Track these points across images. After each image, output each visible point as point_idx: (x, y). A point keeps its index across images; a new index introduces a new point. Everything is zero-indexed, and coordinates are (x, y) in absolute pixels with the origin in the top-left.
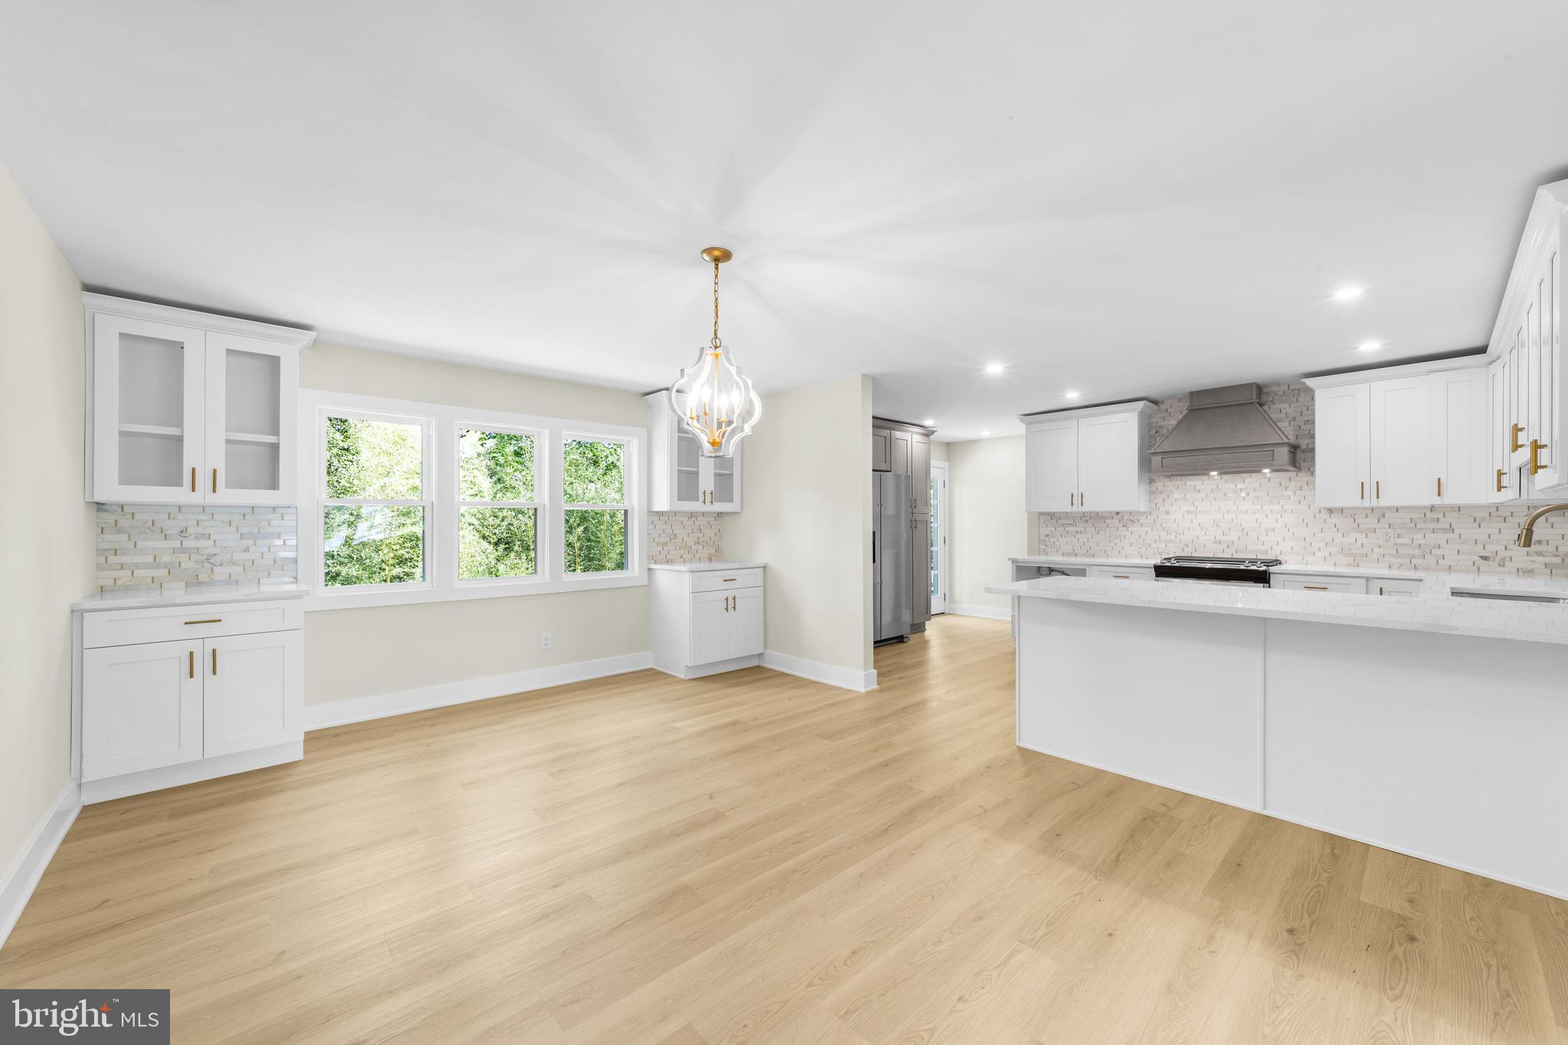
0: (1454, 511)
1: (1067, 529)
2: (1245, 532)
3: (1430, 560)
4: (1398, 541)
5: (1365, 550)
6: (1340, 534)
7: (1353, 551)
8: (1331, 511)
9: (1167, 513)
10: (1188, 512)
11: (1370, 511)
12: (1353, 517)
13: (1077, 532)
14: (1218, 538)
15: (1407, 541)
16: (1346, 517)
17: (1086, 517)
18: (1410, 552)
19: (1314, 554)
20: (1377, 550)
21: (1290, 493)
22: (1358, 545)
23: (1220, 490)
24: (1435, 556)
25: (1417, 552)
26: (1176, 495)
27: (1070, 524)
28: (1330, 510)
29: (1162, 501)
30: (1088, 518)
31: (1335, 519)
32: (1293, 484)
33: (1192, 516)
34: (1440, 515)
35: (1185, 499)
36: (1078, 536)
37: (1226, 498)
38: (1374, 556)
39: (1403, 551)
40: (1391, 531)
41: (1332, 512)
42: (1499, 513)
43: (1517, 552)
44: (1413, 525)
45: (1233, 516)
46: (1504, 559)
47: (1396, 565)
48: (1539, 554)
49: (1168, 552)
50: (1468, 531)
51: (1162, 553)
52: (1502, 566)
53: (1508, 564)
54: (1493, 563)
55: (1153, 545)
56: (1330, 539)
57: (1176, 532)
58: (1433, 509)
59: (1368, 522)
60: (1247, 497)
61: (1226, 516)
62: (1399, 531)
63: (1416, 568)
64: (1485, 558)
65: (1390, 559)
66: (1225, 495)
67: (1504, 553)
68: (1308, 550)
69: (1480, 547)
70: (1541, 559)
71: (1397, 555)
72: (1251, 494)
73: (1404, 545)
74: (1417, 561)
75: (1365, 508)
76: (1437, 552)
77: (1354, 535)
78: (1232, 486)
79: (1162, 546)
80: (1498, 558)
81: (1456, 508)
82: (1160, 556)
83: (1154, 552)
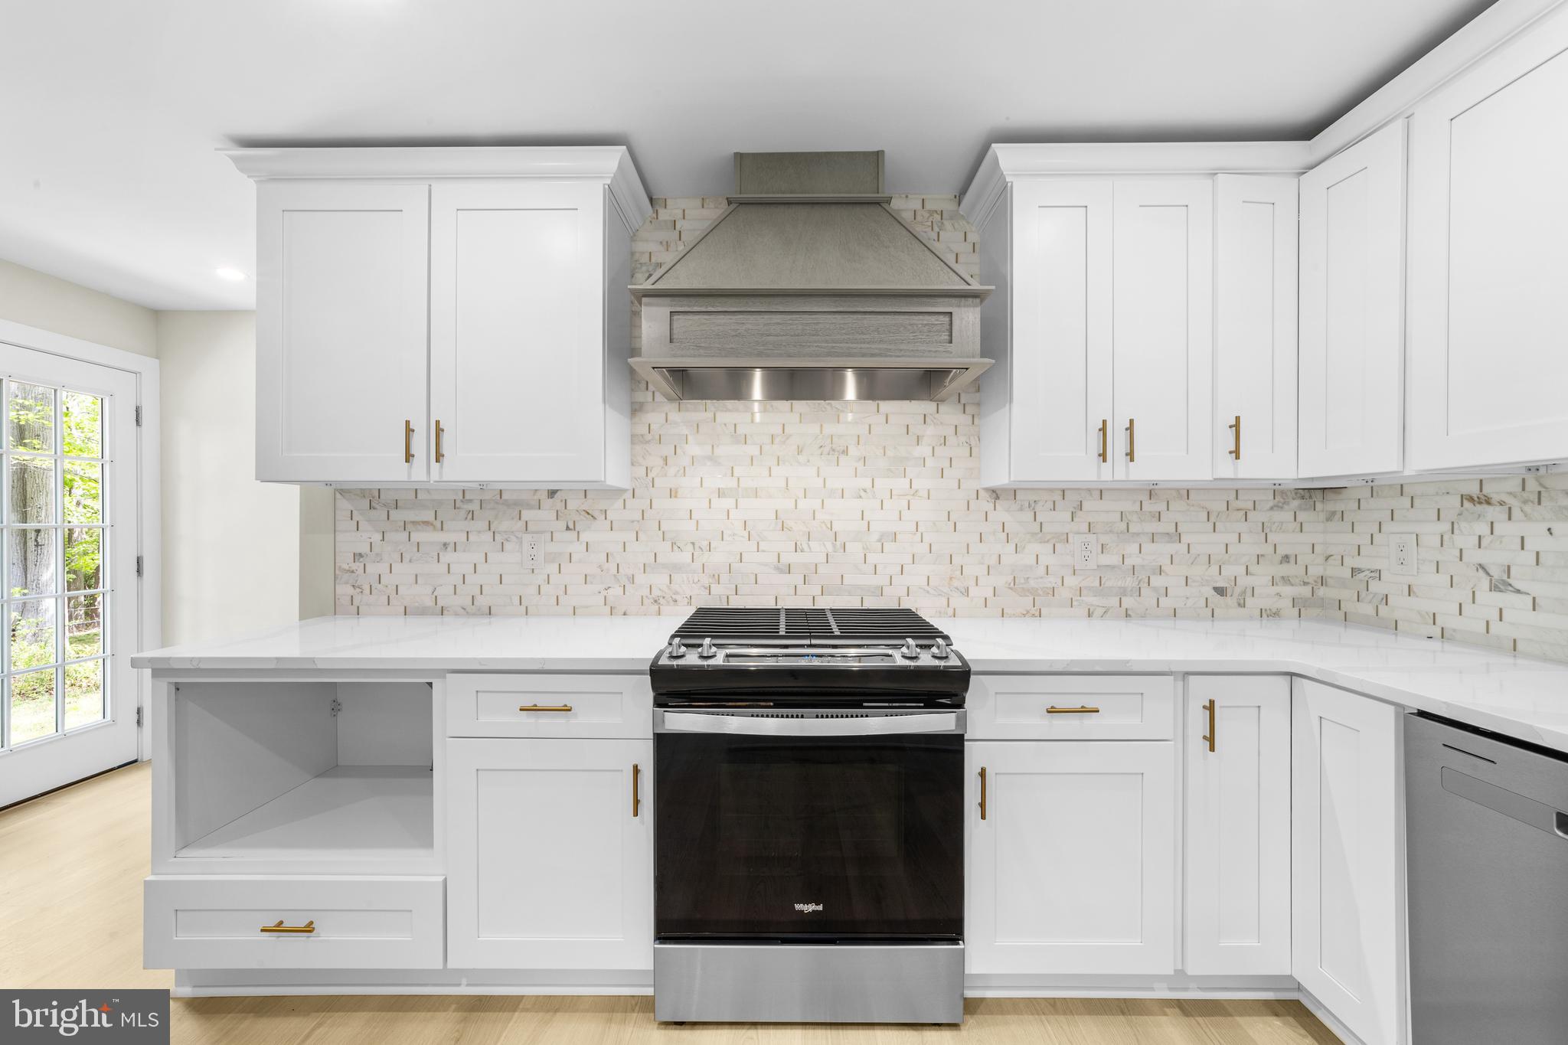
1: (416, 537)
2: (838, 544)
3: (1148, 598)
4: (1107, 559)
5: (1052, 581)
6: (1011, 547)
7: (1032, 583)
8: (995, 494)
10: (721, 493)
11: (1058, 497)
12: (1032, 506)
13: (445, 545)
14: (785, 559)
15: (1111, 559)
16: (1021, 509)
17: (470, 501)
18: (1119, 584)
20: (1070, 581)
21: (924, 450)
22: (1042, 570)
24: (1155, 589)
25: (1130, 582)
27: (426, 523)
28: (994, 491)
30: (475, 506)
31: (1002, 513)
32: (930, 431)
33: (730, 503)
34: (1162, 507)
36: (448, 557)
37: (801, 459)
38: (1064, 594)
39: (1111, 582)
40: (1091, 538)
41: (998, 498)
42: (1240, 504)
43: (1260, 578)
44: (1123, 526)
45: (816, 504)
46: (1244, 592)
47: (1099, 611)
48: (1286, 580)
49: (674, 596)
50: (1201, 539)
51: (661, 599)
52: (1242, 605)
53: (1249, 601)
54: (1230, 601)
55: (641, 579)
56: (995, 558)
57: (693, 544)
58: (1152, 491)
59: (1057, 520)
60: (843, 458)
61: (802, 504)
62: (1104, 539)
63: (1127, 615)
64: (1220, 591)
65: (1090, 600)
66: (800, 451)
67: (1244, 581)
68: (956, 583)
69: (1215, 569)
70: (1288, 591)
71: (1101, 590)
72: (852, 451)
73: (1112, 567)
74: (1128, 602)
75: (1051, 490)
76: (1157, 581)
77: (1034, 548)
78: (814, 429)
79: (660, 580)
80: (1238, 590)
81: (1186, 493)
82: (657, 607)
83: (642, 597)
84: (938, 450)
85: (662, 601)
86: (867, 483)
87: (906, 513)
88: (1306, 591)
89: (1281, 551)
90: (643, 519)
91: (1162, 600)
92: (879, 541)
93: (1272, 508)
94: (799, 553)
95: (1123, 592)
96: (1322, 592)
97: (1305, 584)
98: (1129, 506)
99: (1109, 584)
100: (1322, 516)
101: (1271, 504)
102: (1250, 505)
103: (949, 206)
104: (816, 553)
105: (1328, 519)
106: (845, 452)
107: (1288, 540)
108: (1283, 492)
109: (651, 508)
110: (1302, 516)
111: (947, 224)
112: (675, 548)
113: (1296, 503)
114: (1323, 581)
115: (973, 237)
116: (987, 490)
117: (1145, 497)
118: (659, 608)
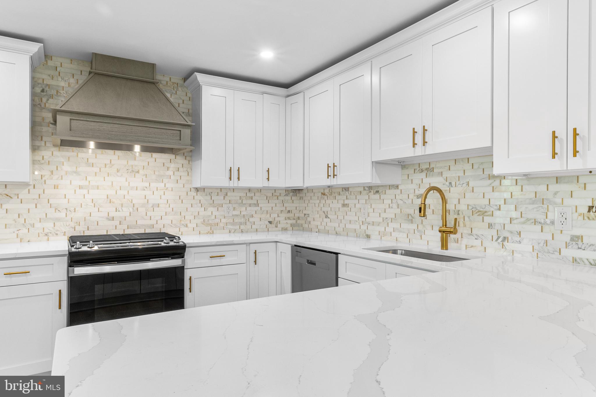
0: (258, 191)
2: (135, 208)
3: (249, 226)
4: (235, 213)
5: (217, 221)
6: (203, 209)
7: (210, 222)
8: (197, 190)
9: (56, 187)
10: (81, 187)
11: (219, 191)
12: (210, 194)
14: (111, 215)
15: (237, 212)
16: (206, 195)
18: (239, 221)
19: (187, 226)
20: (224, 220)
21: (170, 173)
22: (213, 217)
23: (113, 165)
24: (251, 222)
25: (243, 220)
26: (67, 167)
28: (196, 189)
29: (50, 173)
31: (199, 197)
32: (172, 165)
33: (85, 191)
34: (253, 195)
35: (77, 173)
37: (119, 174)
38: (221, 225)
40: (230, 205)
41: (198, 191)
42: (276, 194)
43: (282, 218)
44: (241, 201)
45: (125, 192)
46: (277, 222)
47: (233, 231)
48: (289, 218)
49: (56, 232)
50: (264, 205)
51: (49, 234)
52: (276, 227)
53: (279, 225)
54: (273, 225)
55: (38, 225)
56: (197, 213)
57: (66, 209)
58: (250, 190)
59: (218, 199)
60: (137, 174)
61: (119, 192)
62: (234, 206)
63: (242, 232)
64: (270, 222)
65: (230, 227)
66: (118, 171)
67: (277, 219)
68: (182, 222)
69: (269, 215)
70: (289, 222)
71: (233, 223)
72: (141, 172)
73: (237, 215)
74: (242, 227)
75: (217, 189)
76: (251, 220)
77: (211, 209)
78: (125, 162)
79: (49, 226)
80: (275, 222)
81: (260, 190)
82: (47, 237)
83: (39, 233)
84: (176, 173)
85: (50, 234)
86: (147, 184)
87: (163, 197)
88: (294, 221)
89: (288, 209)
90: (39, 198)
91: (253, 226)
92: (152, 207)
93: (285, 195)
94: (117, 212)
95: (241, 224)
96: (299, 222)
97: (294, 219)
98: (243, 194)
99: (236, 221)
100: (299, 198)
101: (285, 194)
102: (279, 194)
103: (181, 82)
104: (125, 212)
105: (300, 199)
106: (138, 172)
107: (289, 206)
108: (288, 190)
109: (44, 193)
110: (293, 198)
111: (180, 89)
112: (57, 211)
113: (291, 194)
114: (299, 218)
115: (189, 95)
116: (194, 188)
117: (248, 192)
118: (48, 237)
